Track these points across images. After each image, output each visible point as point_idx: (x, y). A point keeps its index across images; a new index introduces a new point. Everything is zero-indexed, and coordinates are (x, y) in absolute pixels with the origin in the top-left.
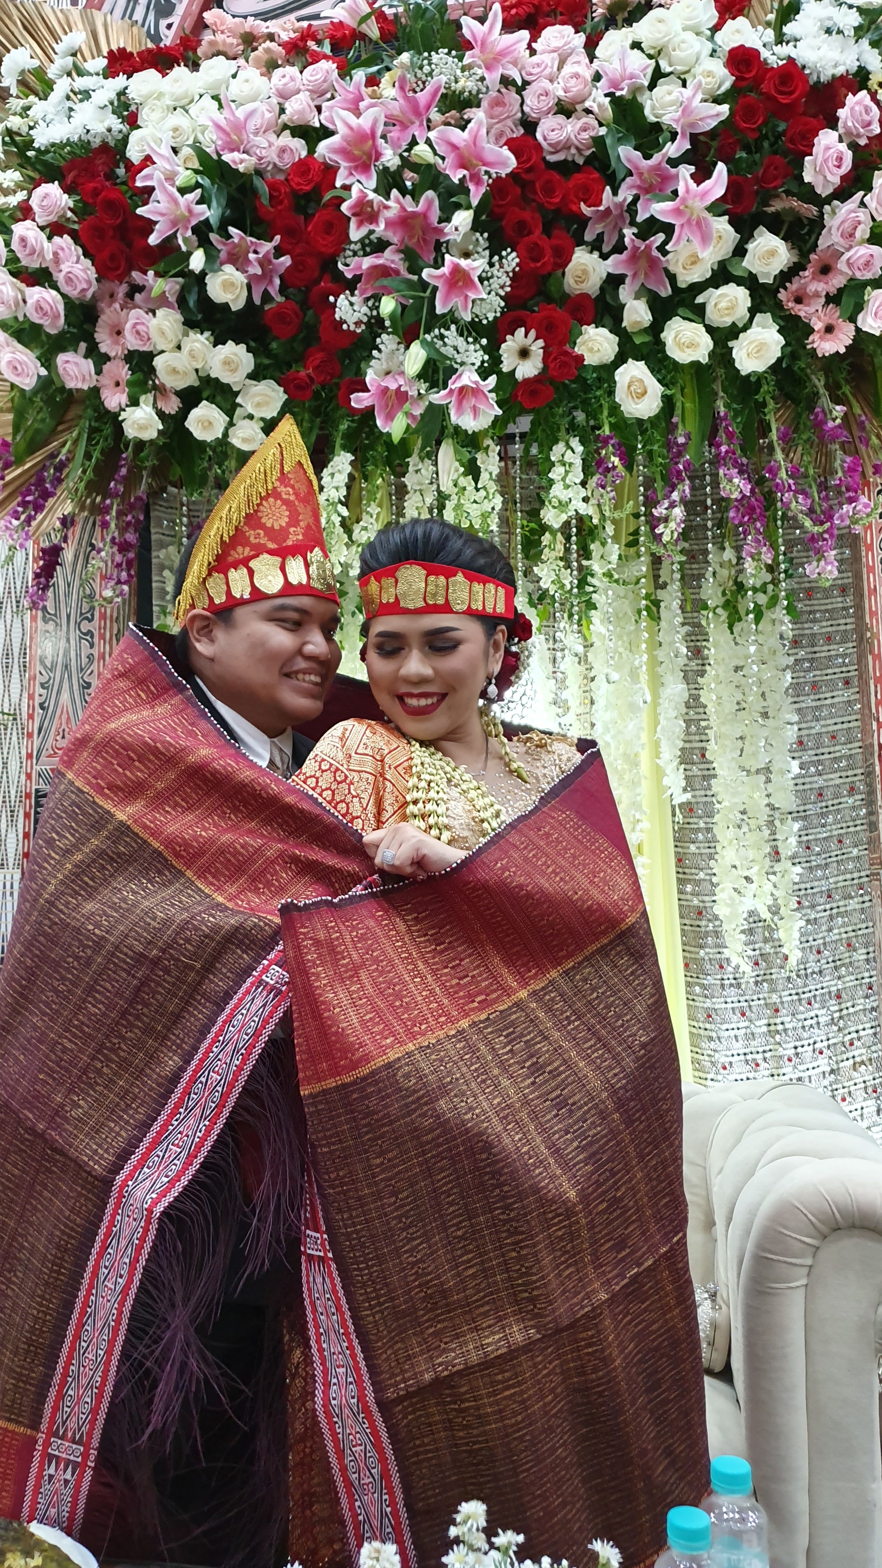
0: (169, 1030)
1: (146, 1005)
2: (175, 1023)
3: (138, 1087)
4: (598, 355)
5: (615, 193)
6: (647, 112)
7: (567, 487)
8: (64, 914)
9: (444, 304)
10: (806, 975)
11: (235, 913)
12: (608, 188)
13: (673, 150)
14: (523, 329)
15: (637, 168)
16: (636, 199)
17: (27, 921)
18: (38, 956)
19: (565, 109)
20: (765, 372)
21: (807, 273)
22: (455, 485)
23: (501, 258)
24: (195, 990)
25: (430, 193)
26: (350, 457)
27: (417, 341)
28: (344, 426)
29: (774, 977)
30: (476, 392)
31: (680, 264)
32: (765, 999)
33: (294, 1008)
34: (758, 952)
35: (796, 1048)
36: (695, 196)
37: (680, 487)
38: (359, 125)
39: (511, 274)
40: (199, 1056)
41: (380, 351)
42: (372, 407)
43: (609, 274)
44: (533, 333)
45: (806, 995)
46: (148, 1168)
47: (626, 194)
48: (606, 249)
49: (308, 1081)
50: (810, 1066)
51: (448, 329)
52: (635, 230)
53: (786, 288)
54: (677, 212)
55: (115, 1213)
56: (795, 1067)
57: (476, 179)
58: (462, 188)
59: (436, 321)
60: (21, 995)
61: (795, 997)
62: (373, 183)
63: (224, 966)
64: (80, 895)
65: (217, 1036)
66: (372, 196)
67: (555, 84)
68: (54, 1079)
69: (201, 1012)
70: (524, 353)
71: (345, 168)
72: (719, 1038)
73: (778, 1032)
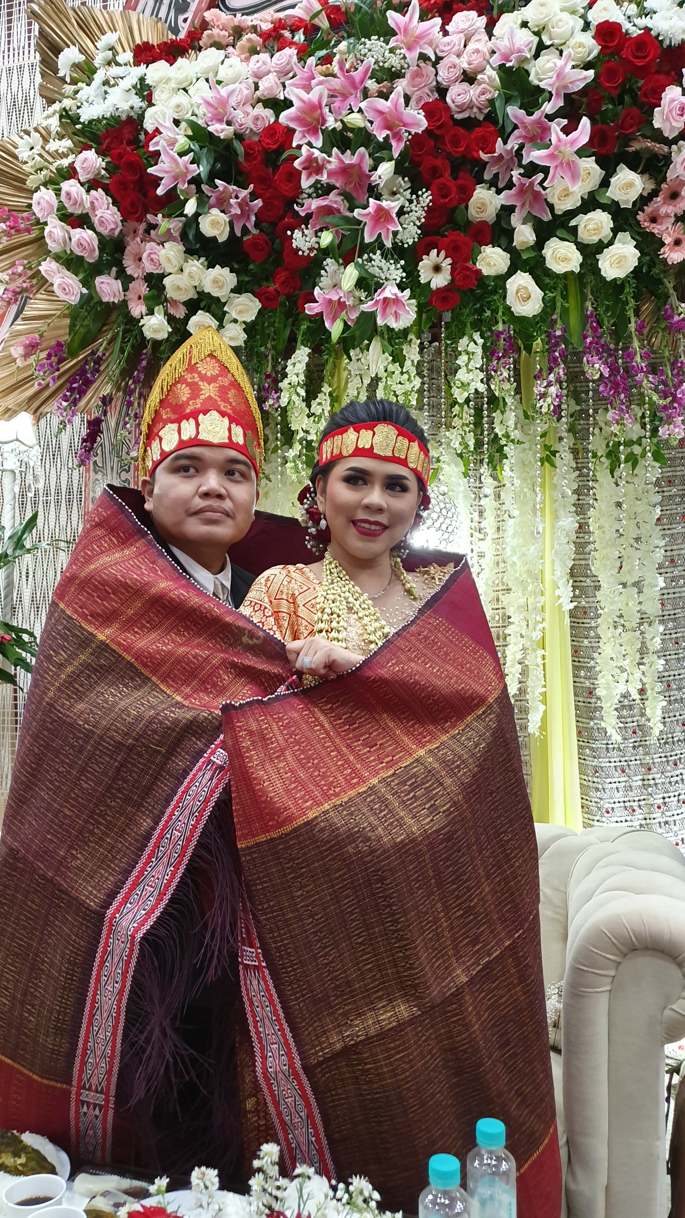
0: (143, 799)
1: (126, 781)
2: (147, 794)
3: (121, 842)
4: (495, 268)
5: (505, 143)
6: (532, 78)
7: (469, 371)
8: (61, 713)
9: (371, 235)
10: (673, 742)
11: (190, 709)
12: (500, 139)
13: (548, 108)
14: (436, 250)
15: (523, 123)
16: (521, 147)
17: (34, 719)
18: (43, 746)
19: (469, 78)
20: (627, 276)
21: (659, 199)
22: (386, 371)
23: (418, 196)
24: (162, 768)
25: (362, 149)
26: (308, 350)
27: (352, 264)
28: (303, 327)
29: (647, 743)
30: (396, 301)
31: (556, 197)
32: (640, 760)
33: (232, 783)
34: (635, 724)
35: (664, 798)
36: (566, 144)
37: (556, 370)
38: (310, 99)
39: (426, 208)
40: (165, 818)
41: (326, 271)
42: (321, 313)
43: (502, 206)
44: (443, 253)
45: (673, 758)
46: (131, 903)
47: (513, 143)
48: (501, 185)
49: (245, 837)
50: (675, 813)
51: (375, 254)
52: (522, 171)
53: (643, 211)
54: (552, 156)
55: (108, 937)
56: (663, 813)
57: (398, 136)
58: (386, 145)
59: (366, 249)
60: (32, 775)
61: (664, 759)
62: (319, 143)
63: (183, 749)
64: (72, 698)
65: (178, 802)
66: (317, 153)
67: (462, 59)
68: (58, 838)
69: (166, 785)
70: (437, 269)
71: (300, 132)
72: (604, 789)
73: (650, 786)
